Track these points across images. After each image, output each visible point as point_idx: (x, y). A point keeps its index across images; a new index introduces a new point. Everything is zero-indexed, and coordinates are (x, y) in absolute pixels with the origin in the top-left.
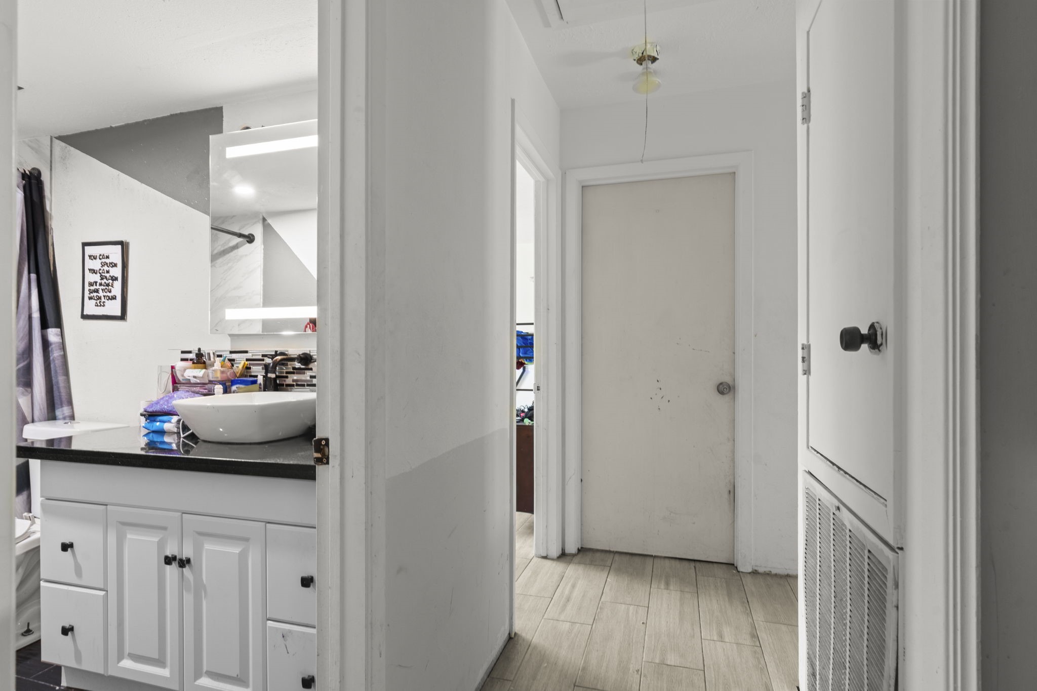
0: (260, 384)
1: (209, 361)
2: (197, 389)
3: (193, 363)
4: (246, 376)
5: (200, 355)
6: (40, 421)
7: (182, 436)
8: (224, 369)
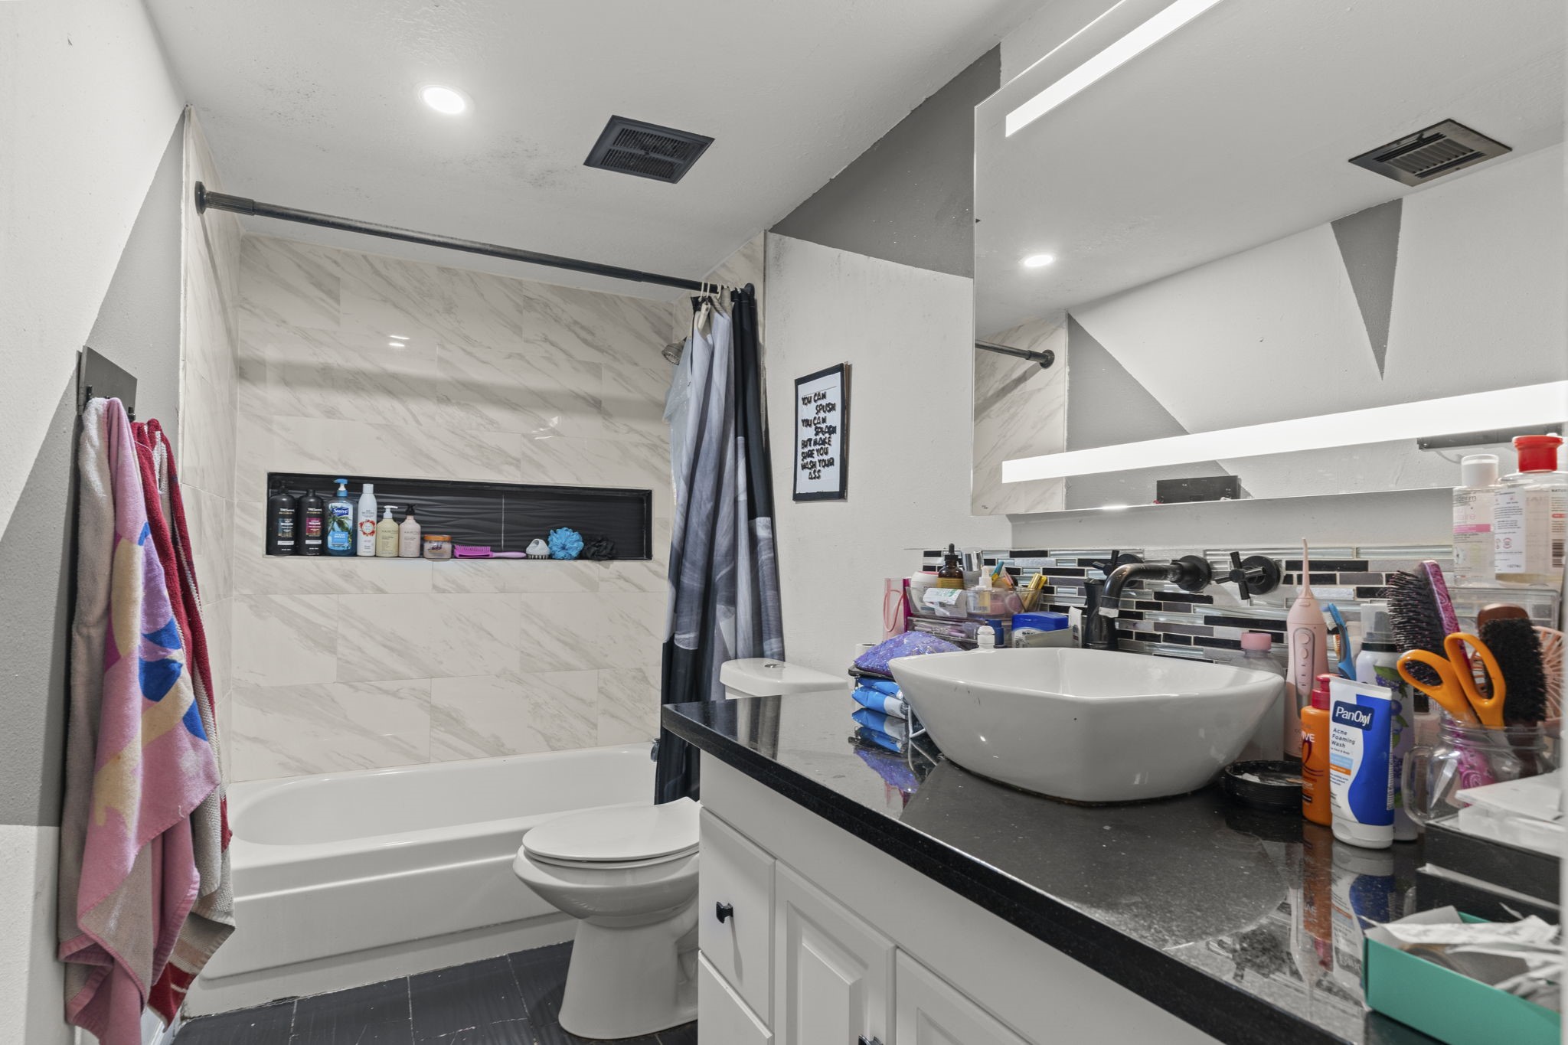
0: (1075, 629)
1: (969, 573)
2: (946, 630)
3: (941, 575)
4: (1043, 608)
5: (952, 559)
6: (744, 657)
7: (911, 735)
8: (998, 590)
